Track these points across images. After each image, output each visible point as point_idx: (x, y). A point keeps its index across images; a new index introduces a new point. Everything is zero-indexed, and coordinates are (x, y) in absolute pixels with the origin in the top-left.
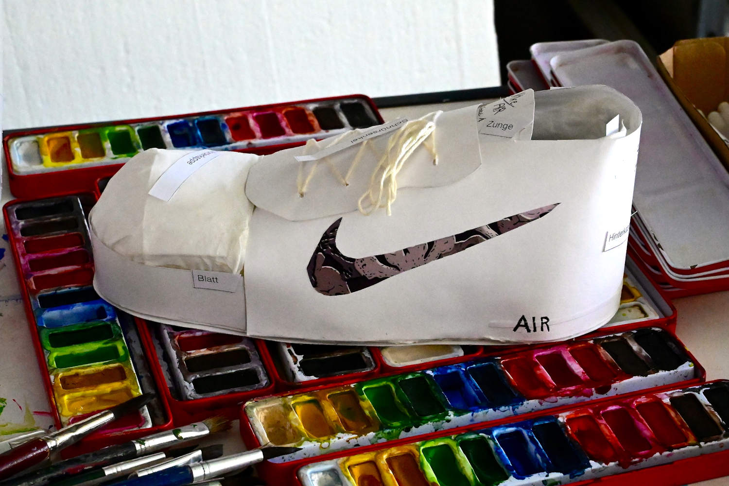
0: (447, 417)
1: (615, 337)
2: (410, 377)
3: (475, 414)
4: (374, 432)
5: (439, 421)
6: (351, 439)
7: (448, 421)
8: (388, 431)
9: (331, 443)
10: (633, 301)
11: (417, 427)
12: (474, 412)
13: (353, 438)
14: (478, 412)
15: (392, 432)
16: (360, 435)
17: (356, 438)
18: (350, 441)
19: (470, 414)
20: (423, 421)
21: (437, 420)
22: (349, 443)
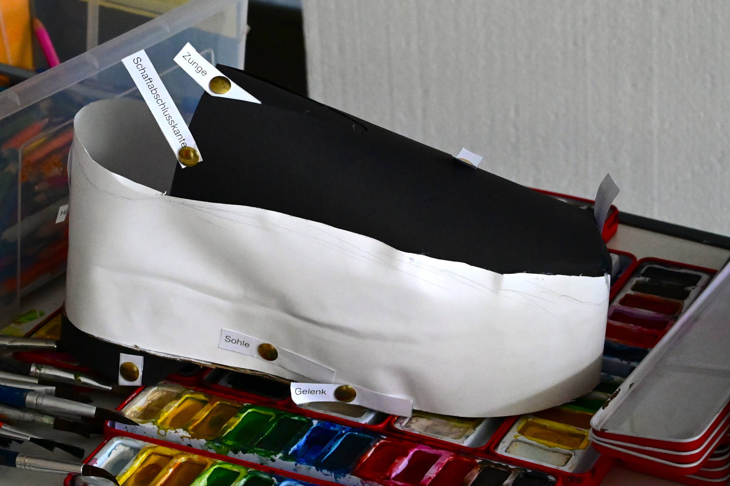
0: (273, 456)
1: (507, 467)
2: (296, 418)
3: (299, 465)
4: (206, 440)
5: (264, 456)
6: (185, 437)
7: (273, 460)
8: (217, 444)
9: (167, 433)
10: (570, 450)
11: (244, 452)
12: (298, 462)
13: (187, 437)
14: (301, 464)
15: (222, 447)
16: (193, 437)
17: (189, 439)
18: (184, 438)
19: (294, 463)
20: (251, 450)
21: (263, 454)
22: (183, 440)
